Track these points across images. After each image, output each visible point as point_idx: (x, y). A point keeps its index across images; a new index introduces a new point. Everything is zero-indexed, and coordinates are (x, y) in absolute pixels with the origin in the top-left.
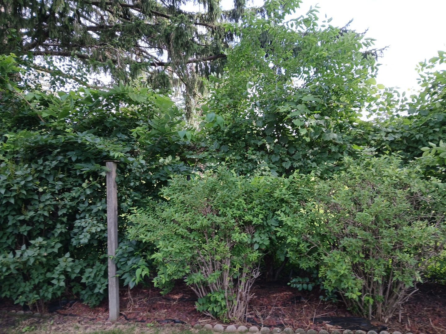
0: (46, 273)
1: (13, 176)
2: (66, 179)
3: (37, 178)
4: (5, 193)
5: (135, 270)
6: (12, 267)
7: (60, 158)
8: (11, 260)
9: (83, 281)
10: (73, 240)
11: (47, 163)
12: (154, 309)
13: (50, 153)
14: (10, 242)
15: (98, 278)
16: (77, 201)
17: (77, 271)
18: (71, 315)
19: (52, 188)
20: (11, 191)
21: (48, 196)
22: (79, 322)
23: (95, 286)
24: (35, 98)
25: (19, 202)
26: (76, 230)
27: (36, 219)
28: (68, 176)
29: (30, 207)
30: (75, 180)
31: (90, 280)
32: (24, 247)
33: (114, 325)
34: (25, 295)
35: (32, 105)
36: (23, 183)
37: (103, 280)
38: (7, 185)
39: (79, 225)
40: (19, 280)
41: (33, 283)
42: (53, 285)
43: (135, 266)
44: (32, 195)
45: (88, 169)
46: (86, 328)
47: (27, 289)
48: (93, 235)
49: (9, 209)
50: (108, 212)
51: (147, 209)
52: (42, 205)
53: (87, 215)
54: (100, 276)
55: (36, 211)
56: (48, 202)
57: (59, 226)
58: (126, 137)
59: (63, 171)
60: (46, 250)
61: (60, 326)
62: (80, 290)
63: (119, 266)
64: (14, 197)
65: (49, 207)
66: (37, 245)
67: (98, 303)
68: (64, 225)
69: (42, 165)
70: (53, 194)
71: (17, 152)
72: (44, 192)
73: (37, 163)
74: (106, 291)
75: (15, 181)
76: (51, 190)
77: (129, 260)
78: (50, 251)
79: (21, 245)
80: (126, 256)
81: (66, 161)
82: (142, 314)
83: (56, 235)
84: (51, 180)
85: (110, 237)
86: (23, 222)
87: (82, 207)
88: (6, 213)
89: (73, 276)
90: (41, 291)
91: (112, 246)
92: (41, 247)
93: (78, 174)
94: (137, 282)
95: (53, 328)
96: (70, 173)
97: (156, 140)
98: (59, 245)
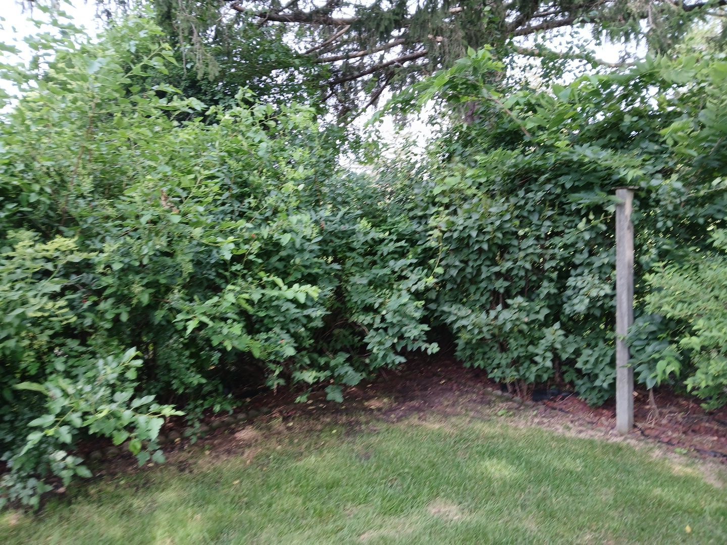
0: (528, 345)
1: (486, 215)
2: (556, 217)
3: (517, 217)
4: (477, 236)
5: (656, 361)
6: (485, 329)
7: (548, 186)
8: (484, 322)
9: (578, 365)
10: (565, 306)
11: (530, 195)
12: (693, 431)
13: (536, 180)
14: (484, 299)
15: (601, 366)
16: (572, 250)
17: (571, 350)
18: (561, 410)
19: (537, 230)
20: (484, 233)
21: (531, 241)
22: (572, 422)
23: (596, 376)
24: (517, 103)
25: (494, 248)
26: (569, 292)
27: (515, 272)
28: (560, 214)
29: (507, 256)
30: (570, 218)
31: (589, 366)
32: (499, 307)
33: (622, 438)
34: (501, 369)
35: (514, 114)
36: (498, 223)
37: (608, 370)
38: (480, 225)
39: (573, 284)
40: (495, 349)
41: (510, 356)
42: (536, 363)
43: (657, 356)
44: (510, 239)
45: (587, 202)
46: (581, 432)
47: (504, 362)
48: (594, 301)
49: (483, 257)
50: (617, 268)
51: (685, 267)
52: (522, 254)
53: (586, 271)
54: (604, 363)
55: (515, 261)
56: (530, 250)
57: (545, 283)
58: (656, 147)
59: (552, 206)
60: (528, 315)
61: (545, 420)
62: (574, 379)
63: (633, 351)
64: (488, 241)
65: (532, 256)
66: (516, 306)
67: (601, 403)
68: (553, 284)
69: (523, 198)
70: (538, 238)
71: (493, 182)
72: (525, 236)
73: (517, 196)
74: (613, 386)
75: (489, 221)
76: (535, 233)
77: (648, 344)
78: (533, 317)
79: (497, 305)
80: (644, 337)
81: (559, 191)
82: (670, 433)
83: (542, 296)
84: (535, 219)
85: (620, 307)
86: (498, 275)
87: (578, 259)
88: (479, 263)
89: (564, 356)
90: (521, 368)
91: (622, 321)
92: (520, 309)
93: (574, 208)
94: (659, 380)
95: (536, 420)
96: (564, 209)
97: (711, 147)
98: (546, 311)
